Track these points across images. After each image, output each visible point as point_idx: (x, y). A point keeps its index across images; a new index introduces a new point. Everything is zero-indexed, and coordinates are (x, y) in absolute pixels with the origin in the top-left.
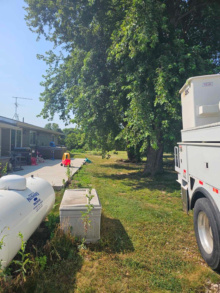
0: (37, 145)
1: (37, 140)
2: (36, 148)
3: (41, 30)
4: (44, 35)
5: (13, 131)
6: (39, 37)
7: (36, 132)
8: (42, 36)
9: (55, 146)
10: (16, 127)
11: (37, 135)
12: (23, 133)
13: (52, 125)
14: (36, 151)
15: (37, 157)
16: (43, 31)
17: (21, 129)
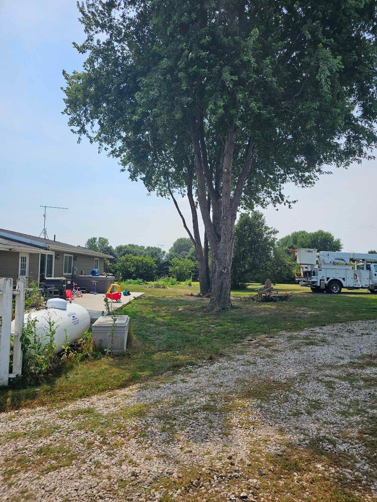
0: (73, 273)
1: (73, 267)
2: (73, 278)
3: (83, 131)
4: (86, 135)
5: (43, 256)
6: (79, 138)
7: (72, 256)
8: (83, 136)
9: (98, 275)
10: (48, 251)
11: (74, 259)
12: (56, 258)
13: (97, 240)
14: (72, 282)
15: (74, 290)
16: (85, 132)
17: (53, 253)
